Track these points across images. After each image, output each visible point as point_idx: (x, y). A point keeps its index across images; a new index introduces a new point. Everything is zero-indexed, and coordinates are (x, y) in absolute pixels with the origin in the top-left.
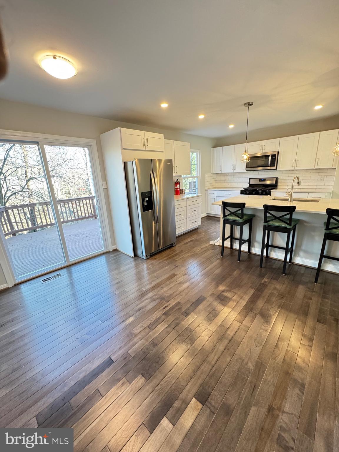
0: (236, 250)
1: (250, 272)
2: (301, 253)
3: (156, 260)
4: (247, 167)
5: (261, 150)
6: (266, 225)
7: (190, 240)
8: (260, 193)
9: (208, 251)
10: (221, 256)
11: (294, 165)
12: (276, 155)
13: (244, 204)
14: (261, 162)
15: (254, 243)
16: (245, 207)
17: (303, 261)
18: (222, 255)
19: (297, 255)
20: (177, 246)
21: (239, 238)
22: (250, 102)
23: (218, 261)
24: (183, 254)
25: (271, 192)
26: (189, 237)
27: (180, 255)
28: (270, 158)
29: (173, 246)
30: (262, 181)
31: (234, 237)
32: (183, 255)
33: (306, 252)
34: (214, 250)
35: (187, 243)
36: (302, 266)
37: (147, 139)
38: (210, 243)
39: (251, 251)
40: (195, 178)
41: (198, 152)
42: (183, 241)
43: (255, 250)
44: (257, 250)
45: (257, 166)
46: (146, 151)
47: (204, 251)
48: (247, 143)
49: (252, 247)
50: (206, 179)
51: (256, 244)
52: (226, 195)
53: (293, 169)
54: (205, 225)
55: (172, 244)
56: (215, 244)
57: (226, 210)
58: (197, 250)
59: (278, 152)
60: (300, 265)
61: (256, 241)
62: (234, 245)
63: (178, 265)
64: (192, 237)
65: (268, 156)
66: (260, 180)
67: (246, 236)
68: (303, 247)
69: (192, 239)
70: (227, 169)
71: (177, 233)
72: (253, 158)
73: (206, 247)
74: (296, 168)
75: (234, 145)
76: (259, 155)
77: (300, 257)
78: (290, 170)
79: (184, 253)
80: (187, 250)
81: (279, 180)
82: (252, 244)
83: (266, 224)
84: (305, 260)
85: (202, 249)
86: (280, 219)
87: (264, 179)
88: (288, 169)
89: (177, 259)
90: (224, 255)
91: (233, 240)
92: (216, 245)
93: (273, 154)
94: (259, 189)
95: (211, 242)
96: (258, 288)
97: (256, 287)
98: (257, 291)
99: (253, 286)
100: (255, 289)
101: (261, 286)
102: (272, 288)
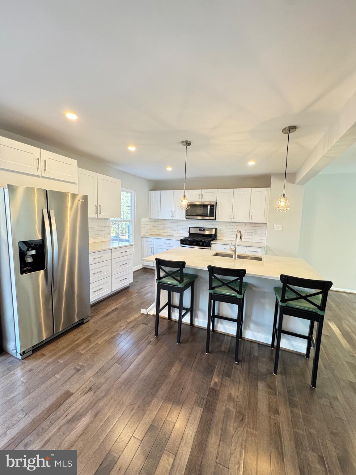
0: (175, 322)
1: (195, 365)
2: (252, 326)
3: (44, 357)
4: (186, 215)
5: (200, 199)
6: (212, 293)
7: (114, 308)
8: (201, 244)
10: (155, 336)
11: (231, 218)
12: (214, 205)
14: (199, 211)
15: (197, 312)
17: (254, 336)
18: (156, 334)
19: (247, 328)
20: (92, 321)
21: (179, 306)
22: (188, 141)
24: (97, 339)
25: (211, 243)
26: (114, 302)
27: (90, 342)
28: (209, 208)
29: (84, 322)
30: (202, 231)
31: (173, 303)
32: (95, 341)
33: (257, 324)
34: (145, 324)
36: (254, 342)
37: (45, 161)
39: (194, 323)
40: (129, 222)
41: (133, 192)
42: (104, 310)
43: (198, 321)
44: (202, 321)
45: (196, 215)
46: (42, 177)
48: (186, 190)
49: (195, 317)
50: (142, 224)
51: (200, 314)
52: (164, 244)
53: (230, 221)
54: (139, 282)
55: (83, 319)
57: (160, 269)
59: (216, 203)
60: (251, 342)
61: (199, 309)
62: (173, 314)
63: (81, 366)
64: (118, 302)
65: (207, 206)
66: (200, 229)
67: (187, 303)
68: (253, 318)
69: (117, 306)
70: (166, 215)
71: (91, 301)
72: (193, 206)
73: (135, 319)
74: (233, 221)
75: (173, 191)
76: (198, 203)
77: (250, 330)
78: (227, 222)
79: (100, 335)
80: (105, 329)
81: (218, 231)
82: (195, 313)
83: (212, 291)
84: (256, 334)
85: (129, 323)
86: (229, 286)
87: (204, 229)
88: (225, 221)
90: (159, 333)
91: (171, 308)
92: (150, 315)
93: (211, 204)
94: (199, 240)
95: (143, 311)
96: (206, 403)
97: (204, 400)
98: (206, 411)
99: (199, 398)
100: (203, 406)
101: (211, 397)
102: (226, 398)
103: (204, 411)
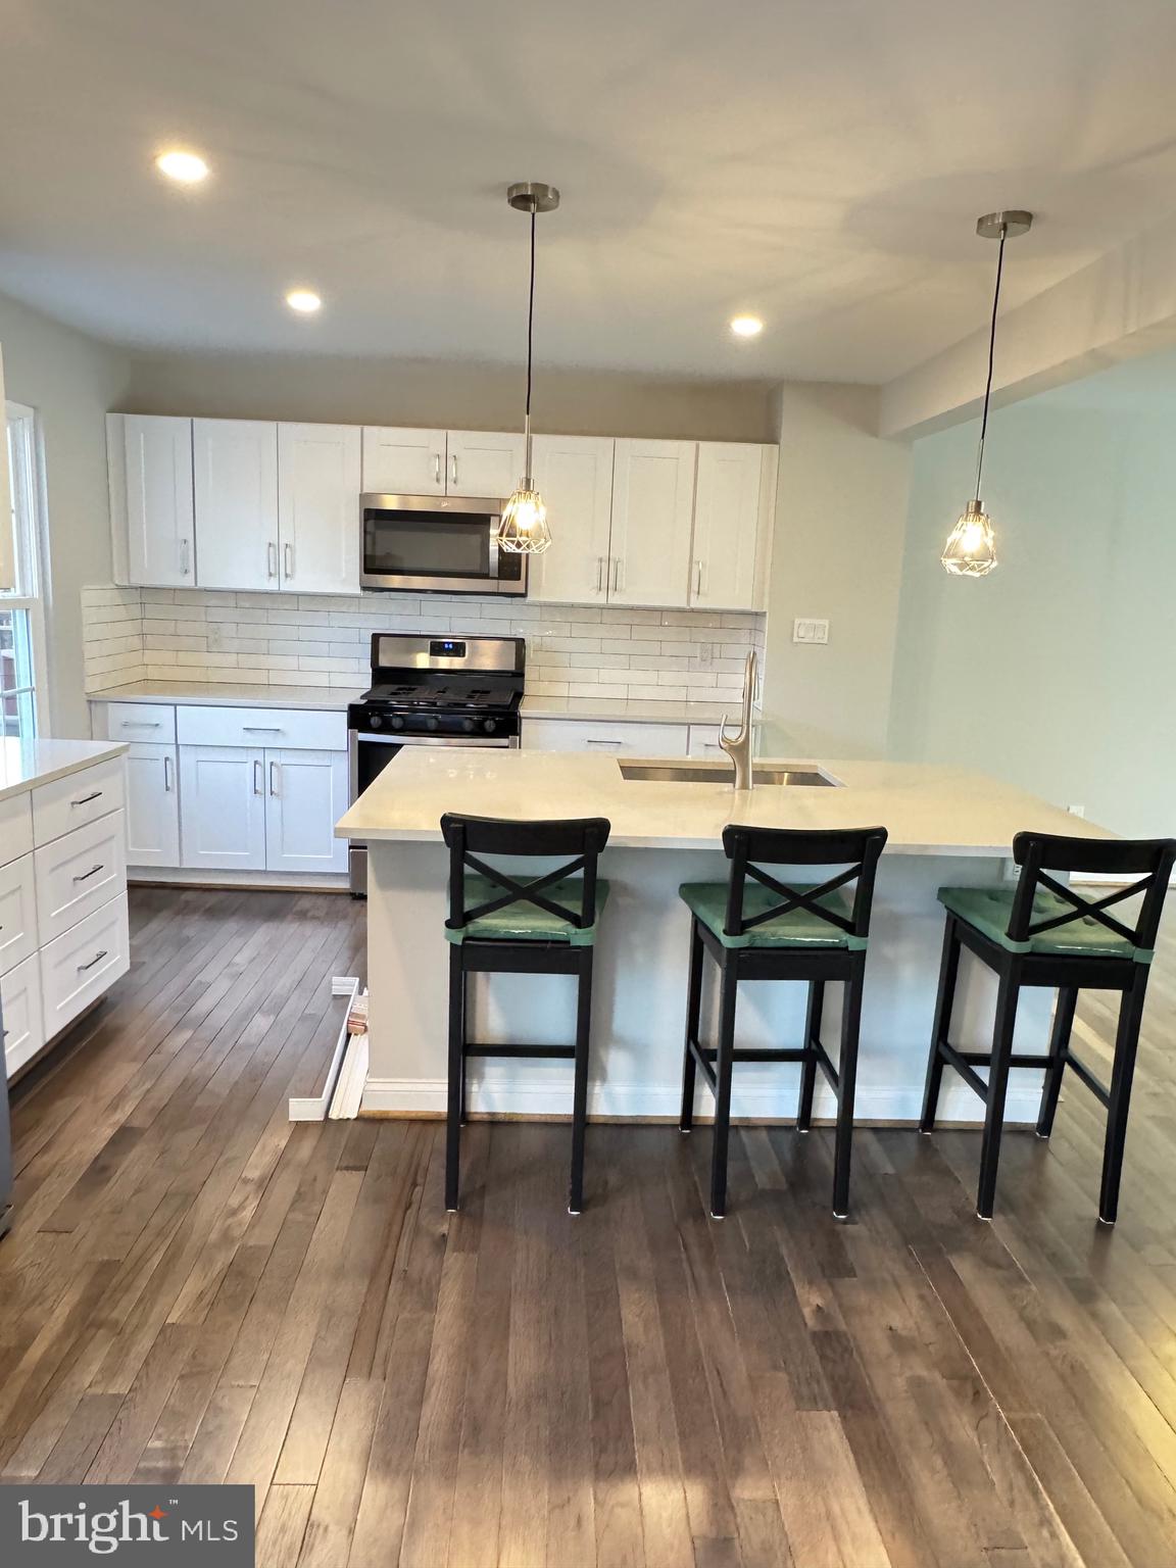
0: (493, 1123)
4: (366, 570)
5: (437, 480)
9: (325, 1192)
11: (603, 584)
13: (600, 827)
16: (609, 843)
20: (27, 1230)
23: (454, 1261)
24: (146, 1302)
25: (517, 719)
27: (116, 1329)
30: (447, 653)
34: (354, 1168)
35: (99, 1171)
38: (292, 1118)
43: (609, 1095)
47: (292, 1207)
50: (86, 620)
52: (248, 735)
53: (601, 599)
56: (333, 1115)
58: (234, 1212)
63: (171, 1452)
65: (484, 519)
66: (432, 645)
74: (615, 599)
76: (423, 505)
78: (582, 607)
81: (527, 651)
85: (264, 1185)
87: (459, 646)
88: (573, 600)
89: (120, 1386)
92: (345, 1122)
96: (835, 1390)
97: (818, 1382)
98: (849, 1413)
99: (799, 1383)
100: (831, 1400)
101: (835, 1362)
102: (884, 1347)
103: (844, 1418)
